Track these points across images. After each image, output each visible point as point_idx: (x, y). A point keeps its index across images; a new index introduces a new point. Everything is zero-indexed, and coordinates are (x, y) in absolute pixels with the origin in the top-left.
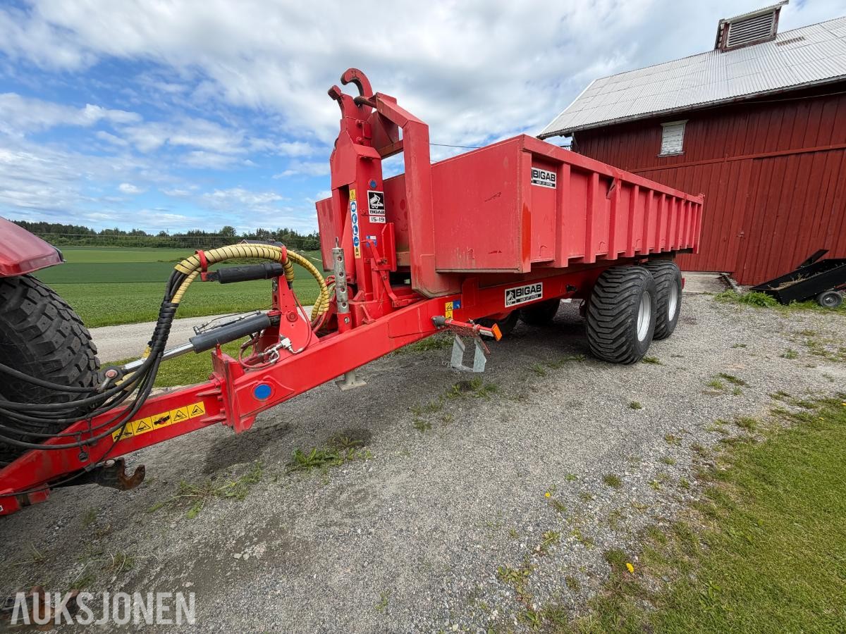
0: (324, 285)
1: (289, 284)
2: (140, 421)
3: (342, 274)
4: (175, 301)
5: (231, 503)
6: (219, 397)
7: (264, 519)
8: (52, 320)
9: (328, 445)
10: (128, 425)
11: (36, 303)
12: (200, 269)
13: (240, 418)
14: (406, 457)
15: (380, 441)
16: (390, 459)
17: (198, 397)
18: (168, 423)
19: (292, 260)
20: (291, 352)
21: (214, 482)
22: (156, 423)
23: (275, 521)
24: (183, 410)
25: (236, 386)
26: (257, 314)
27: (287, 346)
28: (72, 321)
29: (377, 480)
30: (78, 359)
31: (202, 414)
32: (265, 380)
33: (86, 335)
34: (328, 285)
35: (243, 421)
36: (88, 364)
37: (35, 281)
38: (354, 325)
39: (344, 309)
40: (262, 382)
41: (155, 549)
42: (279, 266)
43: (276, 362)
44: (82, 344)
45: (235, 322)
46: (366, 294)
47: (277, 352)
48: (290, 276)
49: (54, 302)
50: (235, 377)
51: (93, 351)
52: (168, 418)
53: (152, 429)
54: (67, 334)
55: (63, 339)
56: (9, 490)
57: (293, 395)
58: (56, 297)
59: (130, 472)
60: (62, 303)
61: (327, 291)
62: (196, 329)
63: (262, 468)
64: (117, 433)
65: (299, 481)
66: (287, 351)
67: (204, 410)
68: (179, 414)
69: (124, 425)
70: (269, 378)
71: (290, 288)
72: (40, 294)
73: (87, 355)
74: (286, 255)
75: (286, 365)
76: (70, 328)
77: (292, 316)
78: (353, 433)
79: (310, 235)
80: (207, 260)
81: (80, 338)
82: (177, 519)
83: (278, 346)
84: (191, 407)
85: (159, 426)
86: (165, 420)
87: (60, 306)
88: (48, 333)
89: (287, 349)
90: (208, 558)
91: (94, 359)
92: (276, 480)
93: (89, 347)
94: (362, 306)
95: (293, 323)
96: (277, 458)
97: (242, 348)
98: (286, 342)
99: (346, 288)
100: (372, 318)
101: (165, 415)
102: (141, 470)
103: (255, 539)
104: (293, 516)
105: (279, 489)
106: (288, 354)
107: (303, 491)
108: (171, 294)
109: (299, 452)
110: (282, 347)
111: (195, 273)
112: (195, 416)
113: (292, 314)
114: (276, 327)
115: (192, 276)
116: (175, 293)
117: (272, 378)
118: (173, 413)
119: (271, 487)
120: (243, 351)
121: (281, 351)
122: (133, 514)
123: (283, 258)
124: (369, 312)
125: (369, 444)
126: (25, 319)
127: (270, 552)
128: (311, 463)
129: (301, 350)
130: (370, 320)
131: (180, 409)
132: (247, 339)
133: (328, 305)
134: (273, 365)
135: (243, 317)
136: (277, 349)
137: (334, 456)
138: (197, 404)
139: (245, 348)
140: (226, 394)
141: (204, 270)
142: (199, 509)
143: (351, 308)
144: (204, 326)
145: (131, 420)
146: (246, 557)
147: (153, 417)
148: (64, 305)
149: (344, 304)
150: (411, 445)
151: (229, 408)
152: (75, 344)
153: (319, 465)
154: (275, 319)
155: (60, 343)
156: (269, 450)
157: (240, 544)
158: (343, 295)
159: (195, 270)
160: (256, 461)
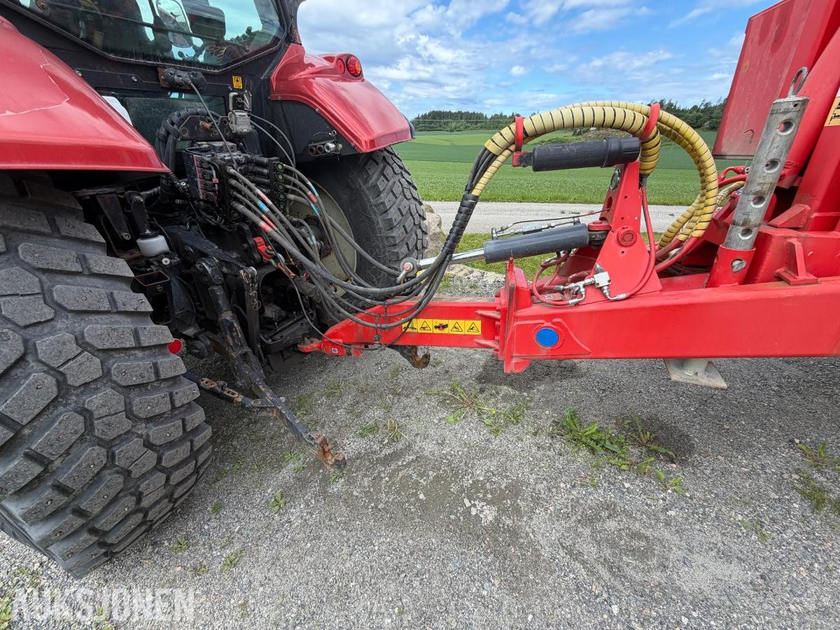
0: (714, 184)
1: (642, 177)
2: (424, 320)
3: (773, 163)
4: (475, 192)
5: (485, 431)
6: (497, 323)
7: (507, 477)
8: (396, 198)
9: (616, 424)
10: (414, 320)
11: (388, 181)
12: (512, 148)
13: (512, 357)
14: (754, 537)
15: (708, 472)
16: (717, 517)
17: (477, 314)
18: (446, 331)
19: (662, 131)
20: (604, 295)
21: (480, 395)
22: (436, 327)
23: (515, 489)
24: (461, 322)
25: (517, 318)
26: (575, 223)
27: (601, 285)
28: (412, 200)
29: (676, 538)
30: (409, 238)
31: (478, 334)
32: (554, 324)
33: (420, 215)
34: (721, 186)
35: (514, 361)
36: (416, 244)
37: (394, 158)
38: (749, 277)
39: (740, 241)
40: (549, 324)
41: (417, 435)
42: (634, 142)
43: (577, 304)
44: (414, 224)
45: (540, 230)
46: (815, 215)
47: (582, 290)
48: (649, 164)
49: (403, 180)
50: (518, 307)
51: (423, 231)
52: (447, 326)
53: (431, 332)
54: (404, 213)
55: (400, 218)
56: (341, 341)
57: (587, 356)
58: (406, 175)
59: (420, 354)
60: (407, 181)
61: (716, 197)
62: (494, 232)
63: (528, 408)
64: (405, 325)
65: (561, 455)
66: (598, 292)
67: (480, 329)
68: (457, 326)
69: (410, 321)
70: (559, 322)
71: (640, 186)
72: (393, 171)
73: (417, 235)
74: (654, 121)
75: (591, 313)
76: (408, 208)
77: (628, 238)
78: (661, 428)
79: (695, 107)
80: (525, 132)
81: (414, 219)
82: (441, 415)
83: (587, 281)
84: (468, 323)
85: (437, 331)
86: (445, 327)
87: (405, 184)
88: (391, 210)
89: (601, 289)
90: (445, 481)
91: (422, 240)
92: (535, 434)
93: (420, 228)
94: (794, 241)
95: (624, 249)
96: (548, 403)
97: (542, 266)
98: (602, 279)
99: (768, 198)
100: (809, 271)
101: (444, 322)
102: (427, 356)
103: (489, 496)
104: (537, 500)
105: (534, 449)
106: (599, 298)
107: (561, 473)
108: (474, 182)
109: (573, 415)
110: (593, 284)
111: (507, 152)
112: (470, 333)
113: (628, 233)
114: (595, 248)
115: (501, 158)
116: (477, 182)
117: (564, 323)
118: (451, 323)
119: (528, 439)
120: (543, 270)
121: (590, 290)
122: (418, 388)
123: (648, 128)
124: (806, 259)
125: (683, 463)
126: (379, 195)
127: (496, 527)
128: (584, 440)
129: (622, 296)
130: (803, 275)
131: (458, 321)
132: (550, 258)
133: (705, 225)
134: (571, 307)
135: (552, 225)
136: (585, 286)
137: (619, 451)
138: (475, 322)
139: (544, 267)
140: (504, 322)
141: (518, 149)
142: (458, 418)
143: (762, 242)
144: (502, 230)
145: (416, 317)
146: (474, 511)
147: (435, 320)
148: (409, 183)
149: (747, 232)
150: (774, 521)
151: (503, 339)
152: (409, 223)
153: (593, 451)
154: (598, 236)
155: (398, 221)
156: (542, 387)
157: (475, 490)
158: (754, 211)
159: (507, 149)
160: (525, 394)
